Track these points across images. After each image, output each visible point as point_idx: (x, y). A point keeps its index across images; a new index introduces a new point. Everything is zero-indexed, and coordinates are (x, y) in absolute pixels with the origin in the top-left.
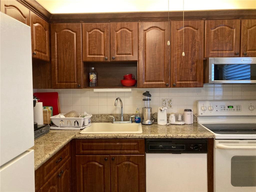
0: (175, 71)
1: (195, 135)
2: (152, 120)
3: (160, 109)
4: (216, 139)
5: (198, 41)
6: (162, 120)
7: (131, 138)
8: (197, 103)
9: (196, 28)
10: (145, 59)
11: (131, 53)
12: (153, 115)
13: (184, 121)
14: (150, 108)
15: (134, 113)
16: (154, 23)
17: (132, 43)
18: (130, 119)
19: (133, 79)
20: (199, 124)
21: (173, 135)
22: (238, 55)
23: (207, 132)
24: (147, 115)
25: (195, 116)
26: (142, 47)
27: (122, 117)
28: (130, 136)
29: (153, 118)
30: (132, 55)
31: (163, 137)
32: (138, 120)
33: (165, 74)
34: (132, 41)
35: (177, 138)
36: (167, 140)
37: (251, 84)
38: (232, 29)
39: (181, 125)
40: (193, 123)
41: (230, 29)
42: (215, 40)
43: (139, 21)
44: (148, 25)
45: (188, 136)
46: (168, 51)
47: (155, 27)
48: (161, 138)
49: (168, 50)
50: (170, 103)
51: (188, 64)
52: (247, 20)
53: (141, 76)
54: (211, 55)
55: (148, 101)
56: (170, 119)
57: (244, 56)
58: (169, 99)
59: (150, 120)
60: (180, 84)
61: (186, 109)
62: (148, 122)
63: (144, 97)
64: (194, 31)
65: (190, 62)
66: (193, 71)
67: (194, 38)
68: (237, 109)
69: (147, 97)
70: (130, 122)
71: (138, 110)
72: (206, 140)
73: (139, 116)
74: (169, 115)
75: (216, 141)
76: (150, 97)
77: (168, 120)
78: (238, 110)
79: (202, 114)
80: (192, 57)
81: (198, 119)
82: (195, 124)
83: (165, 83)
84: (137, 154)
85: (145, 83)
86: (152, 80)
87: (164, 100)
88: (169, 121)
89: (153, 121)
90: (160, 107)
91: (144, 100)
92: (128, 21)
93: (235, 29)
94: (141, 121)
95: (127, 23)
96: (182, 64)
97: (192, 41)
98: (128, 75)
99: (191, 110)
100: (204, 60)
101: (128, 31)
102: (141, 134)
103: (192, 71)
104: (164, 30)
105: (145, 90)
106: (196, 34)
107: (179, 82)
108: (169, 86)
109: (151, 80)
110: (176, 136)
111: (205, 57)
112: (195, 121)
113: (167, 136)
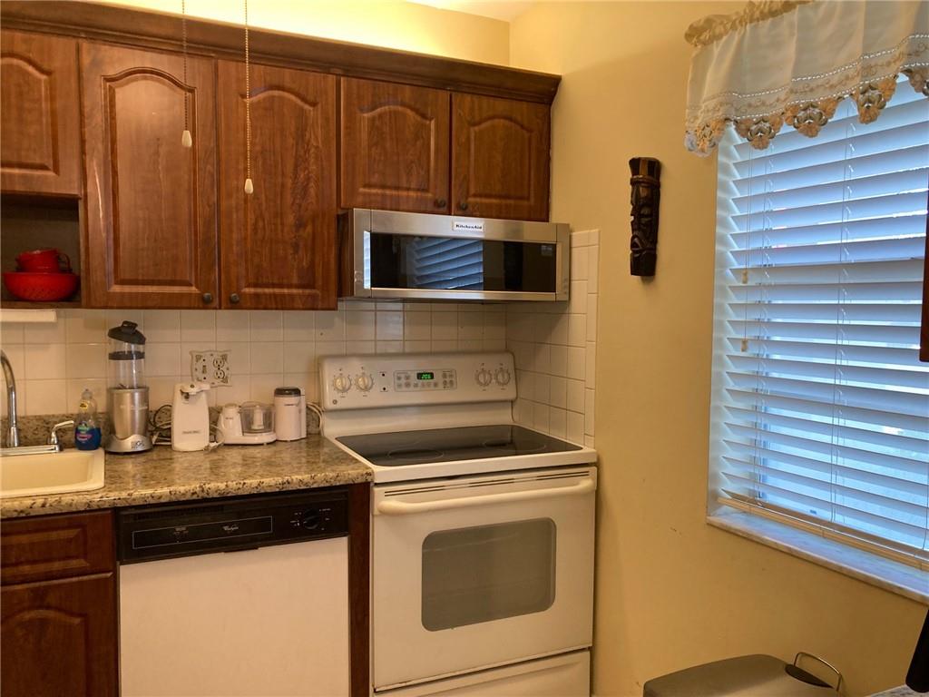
0: (234, 248)
1: (306, 477)
2: (152, 435)
3: (182, 393)
4: (376, 484)
5: (317, 147)
6: (189, 432)
7: (52, 512)
8: (318, 364)
9: (311, 98)
10: (113, 194)
11: (50, 163)
12: (155, 415)
13: (274, 431)
14: (139, 388)
15: (70, 412)
16: (149, 55)
17: (54, 124)
18: (53, 435)
19: (63, 271)
20: (325, 438)
21: (227, 486)
22: (444, 207)
23: (348, 465)
24: (128, 415)
25: (312, 411)
26: (100, 146)
27: (14, 429)
28: (48, 505)
29: (155, 426)
30: (51, 174)
31: (188, 497)
32: (90, 436)
33: (196, 255)
34: (53, 113)
35: (240, 492)
36: (204, 505)
37: (483, 304)
38: (424, 121)
39: (262, 444)
40: (304, 436)
41: (419, 118)
42: (373, 149)
43: (83, 35)
44: (120, 59)
45: (283, 483)
46: (209, 172)
47: (152, 72)
48: (183, 499)
49: (209, 167)
50: (224, 369)
51: (282, 224)
52: (468, 98)
53: (95, 262)
54: (360, 199)
55: (134, 361)
56: (222, 426)
57: (460, 212)
58: (216, 351)
59: (139, 433)
60: (257, 295)
61: (280, 385)
62: (132, 442)
63: (115, 343)
64: (302, 109)
65: (290, 219)
66: (300, 253)
67: (303, 136)
68: (445, 383)
69: (125, 347)
70: (53, 447)
71: (91, 398)
72: (344, 491)
73: (91, 423)
74: (219, 413)
75: (376, 490)
76: (141, 346)
77: (213, 431)
78: (448, 385)
79: (335, 402)
80: (297, 201)
81: (324, 420)
82: (314, 438)
83: (197, 291)
84: (78, 575)
85: (116, 289)
86: (146, 278)
87: (198, 358)
88: (219, 435)
89: (155, 438)
90: (182, 382)
91: (116, 356)
92: (32, 28)
93: (433, 122)
94: (102, 441)
95: (27, 35)
96: (261, 224)
97: (297, 144)
98: (38, 252)
99: (297, 392)
100: (338, 216)
101: (30, 69)
102: (96, 491)
103: (296, 252)
104: (191, 91)
105: (117, 318)
106: (310, 122)
107: (252, 290)
108: (216, 303)
109: (140, 278)
110: (241, 486)
111: (342, 205)
112: (313, 430)
113: (203, 491)
